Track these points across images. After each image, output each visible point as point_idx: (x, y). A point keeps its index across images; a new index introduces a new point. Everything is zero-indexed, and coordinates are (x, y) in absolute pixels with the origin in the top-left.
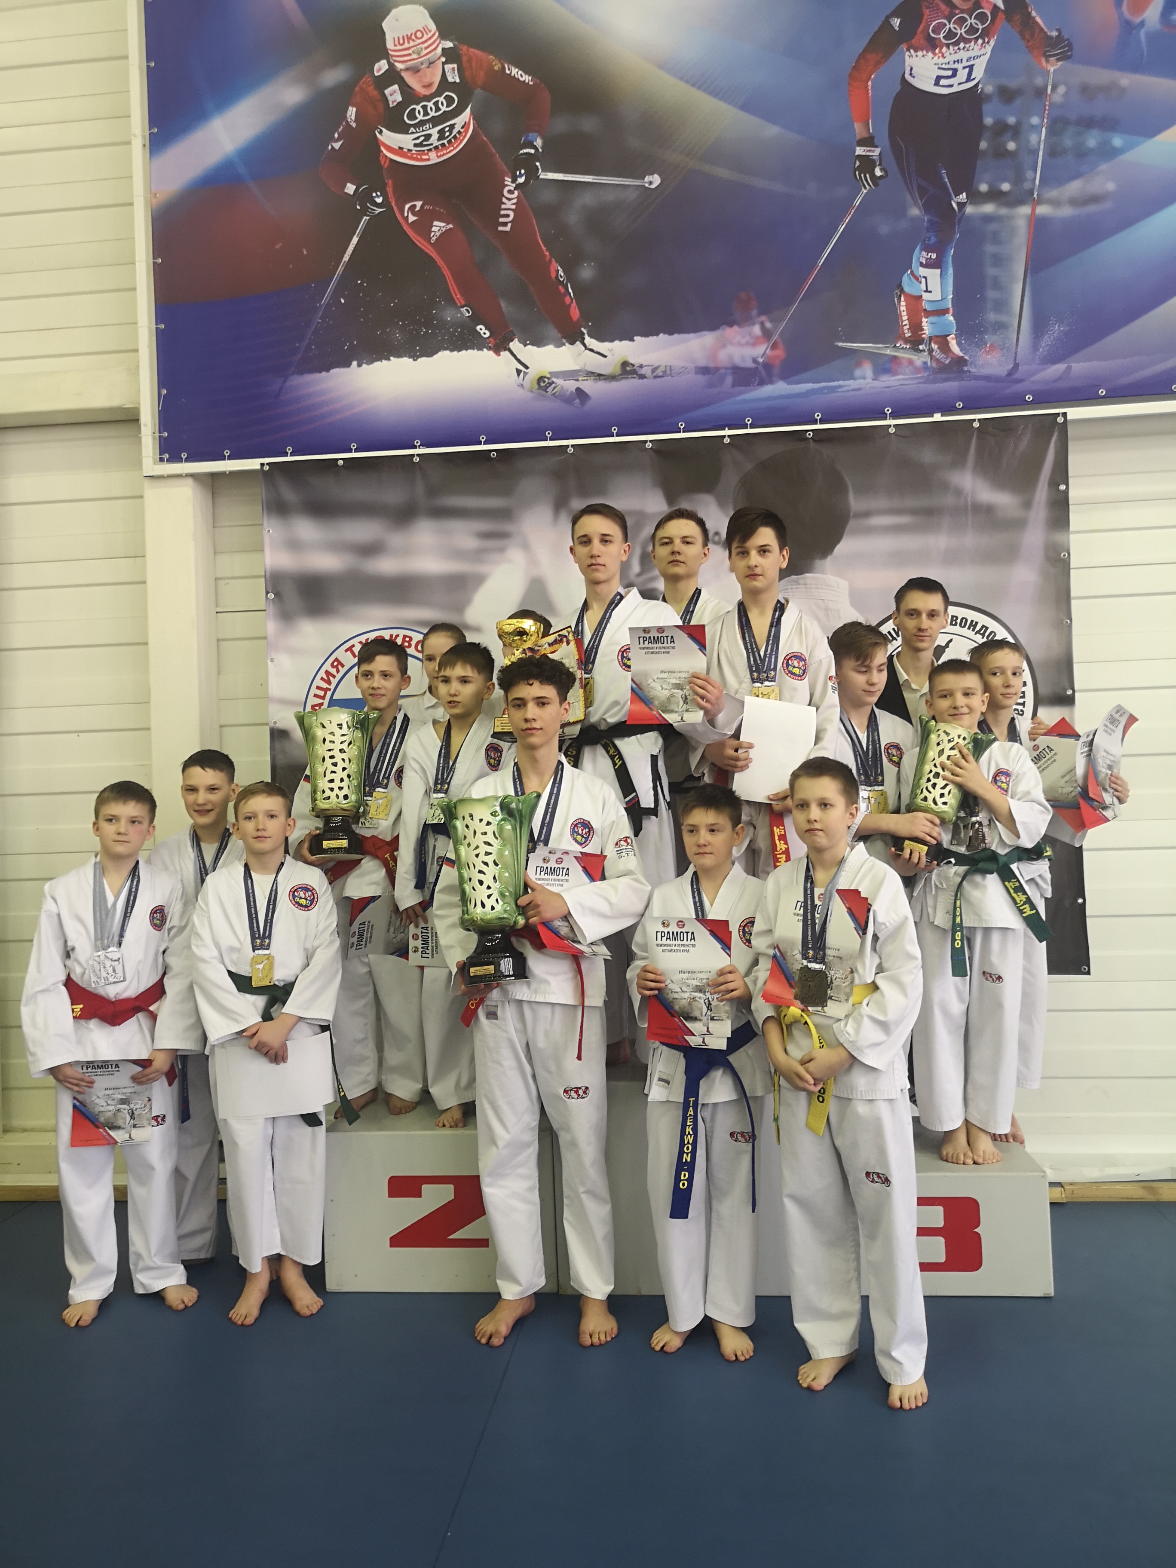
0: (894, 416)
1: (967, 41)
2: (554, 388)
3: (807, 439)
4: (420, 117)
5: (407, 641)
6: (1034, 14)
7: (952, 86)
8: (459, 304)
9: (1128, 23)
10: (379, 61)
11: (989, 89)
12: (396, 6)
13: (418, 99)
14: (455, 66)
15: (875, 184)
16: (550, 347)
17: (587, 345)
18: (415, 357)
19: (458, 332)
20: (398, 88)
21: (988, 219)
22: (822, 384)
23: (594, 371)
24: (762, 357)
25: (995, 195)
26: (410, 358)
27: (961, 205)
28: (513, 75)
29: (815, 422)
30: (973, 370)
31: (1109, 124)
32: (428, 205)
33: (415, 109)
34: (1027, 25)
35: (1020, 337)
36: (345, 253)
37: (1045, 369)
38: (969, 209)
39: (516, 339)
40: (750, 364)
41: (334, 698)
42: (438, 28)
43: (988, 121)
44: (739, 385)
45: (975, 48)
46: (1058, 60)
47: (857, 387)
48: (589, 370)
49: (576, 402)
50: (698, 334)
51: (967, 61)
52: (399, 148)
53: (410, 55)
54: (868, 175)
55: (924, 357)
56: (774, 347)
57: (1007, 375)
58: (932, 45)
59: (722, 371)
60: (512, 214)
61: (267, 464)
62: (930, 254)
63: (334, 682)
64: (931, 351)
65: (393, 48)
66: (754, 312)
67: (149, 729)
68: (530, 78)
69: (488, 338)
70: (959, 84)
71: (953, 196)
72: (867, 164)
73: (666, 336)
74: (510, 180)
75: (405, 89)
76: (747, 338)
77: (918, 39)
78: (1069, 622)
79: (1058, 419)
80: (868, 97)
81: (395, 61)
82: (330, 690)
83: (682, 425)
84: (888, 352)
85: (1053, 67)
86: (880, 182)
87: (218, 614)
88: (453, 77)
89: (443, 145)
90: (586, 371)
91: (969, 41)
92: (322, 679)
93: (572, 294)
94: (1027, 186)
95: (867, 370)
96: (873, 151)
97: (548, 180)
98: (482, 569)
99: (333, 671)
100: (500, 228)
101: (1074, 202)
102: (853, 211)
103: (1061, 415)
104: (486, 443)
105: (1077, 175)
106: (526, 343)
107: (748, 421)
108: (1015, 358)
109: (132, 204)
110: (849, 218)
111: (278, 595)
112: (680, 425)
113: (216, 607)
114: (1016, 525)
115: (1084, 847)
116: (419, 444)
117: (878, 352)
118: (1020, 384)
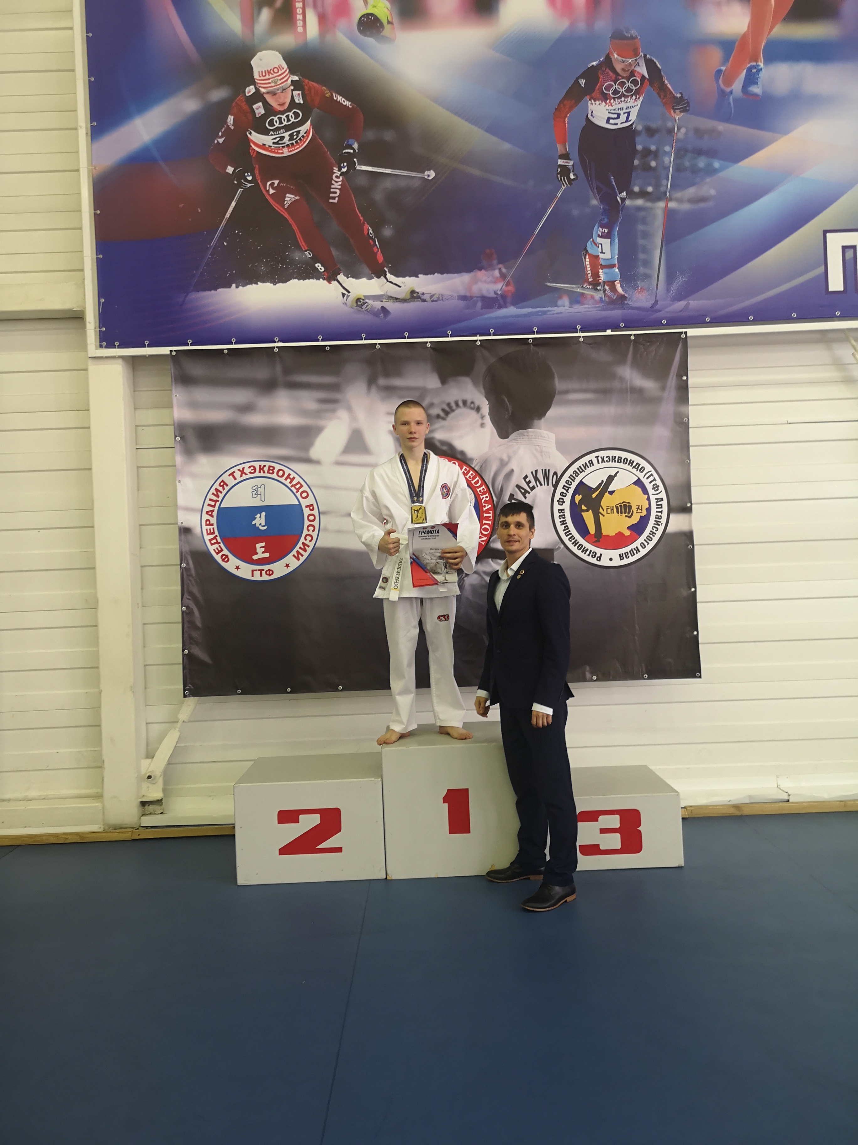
0: (582, 330)
1: (627, 97)
2: (367, 306)
3: (530, 343)
4: (277, 125)
5: (271, 470)
6: (666, 82)
7: (617, 124)
8: (304, 249)
10: (249, 86)
11: (640, 128)
12: (261, 51)
13: (276, 113)
14: (300, 92)
15: (570, 184)
16: (364, 280)
17: (388, 279)
18: (275, 283)
19: (303, 267)
21: (639, 209)
22: (538, 309)
23: (393, 296)
24: (500, 290)
25: (643, 194)
26: (271, 283)
27: (623, 200)
28: (338, 100)
29: (533, 333)
31: (711, 153)
33: (273, 119)
34: (662, 89)
35: (659, 282)
36: (226, 212)
37: (673, 304)
38: (628, 202)
39: (342, 274)
40: (492, 295)
41: (221, 506)
42: (289, 67)
43: (639, 147)
44: (485, 308)
46: (681, 112)
47: (560, 312)
49: (381, 315)
50: (459, 274)
51: (626, 109)
52: (263, 144)
53: (270, 83)
54: (565, 178)
55: (601, 294)
56: (508, 284)
57: (651, 307)
58: (605, 98)
60: (338, 192)
61: (175, 351)
62: (604, 229)
63: (221, 496)
64: (605, 290)
66: (495, 262)
67: (93, 527)
68: (350, 103)
72: (565, 171)
73: (439, 275)
74: (337, 169)
75: (266, 105)
76: (490, 279)
78: (688, 461)
79: (682, 336)
80: (566, 128)
81: (260, 87)
82: (218, 501)
83: (449, 333)
84: (579, 290)
87: (138, 450)
88: (299, 100)
89: (292, 144)
90: (387, 295)
91: (628, 97)
92: (213, 494)
94: (663, 189)
95: (565, 301)
96: (569, 163)
97: (362, 170)
99: (221, 489)
100: (331, 201)
101: (690, 201)
102: (557, 200)
103: (683, 333)
104: (322, 340)
105: (692, 185)
106: (349, 276)
107: (492, 331)
108: (656, 296)
109: (78, 171)
110: (554, 204)
111: (182, 438)
112: (448, 332)
113: (137, 444)
114: (656, 400)
115: (698, 600)
116: (278, 340)
117: (572, 290)
118: (659, 313)
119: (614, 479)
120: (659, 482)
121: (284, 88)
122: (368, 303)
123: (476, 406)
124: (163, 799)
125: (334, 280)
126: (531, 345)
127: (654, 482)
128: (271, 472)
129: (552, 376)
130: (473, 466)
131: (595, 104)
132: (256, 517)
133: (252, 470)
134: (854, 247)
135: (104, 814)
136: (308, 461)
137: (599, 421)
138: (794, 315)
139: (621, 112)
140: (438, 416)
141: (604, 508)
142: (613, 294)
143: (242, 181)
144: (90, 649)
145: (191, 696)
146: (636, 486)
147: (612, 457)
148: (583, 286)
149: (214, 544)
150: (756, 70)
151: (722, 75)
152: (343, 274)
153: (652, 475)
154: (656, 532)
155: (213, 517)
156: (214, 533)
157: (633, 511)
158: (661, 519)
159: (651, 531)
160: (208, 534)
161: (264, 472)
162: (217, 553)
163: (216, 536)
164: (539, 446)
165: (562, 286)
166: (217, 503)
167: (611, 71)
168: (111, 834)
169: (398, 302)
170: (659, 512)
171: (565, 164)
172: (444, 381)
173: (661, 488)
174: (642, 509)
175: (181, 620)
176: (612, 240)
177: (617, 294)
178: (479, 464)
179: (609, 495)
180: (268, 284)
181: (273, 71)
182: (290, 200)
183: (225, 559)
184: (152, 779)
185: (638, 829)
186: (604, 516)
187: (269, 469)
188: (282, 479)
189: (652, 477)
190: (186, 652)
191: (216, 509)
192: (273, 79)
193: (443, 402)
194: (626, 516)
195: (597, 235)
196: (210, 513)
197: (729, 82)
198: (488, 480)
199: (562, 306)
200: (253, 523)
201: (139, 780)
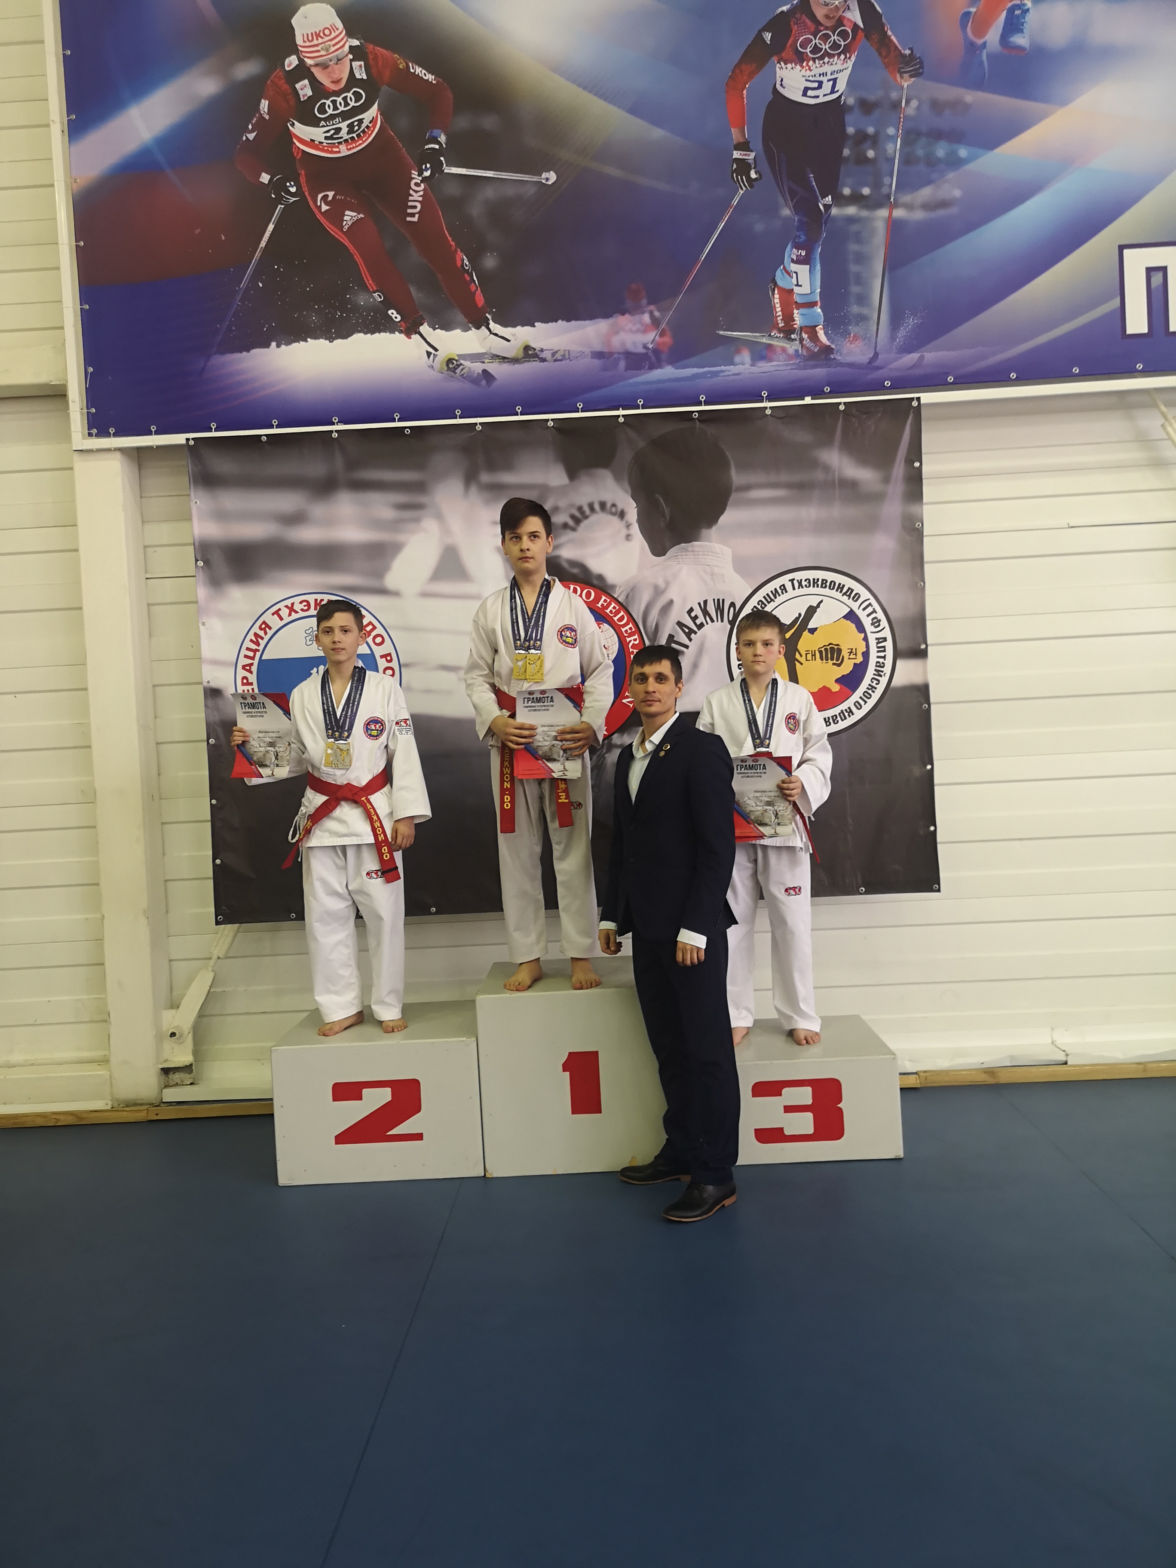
0: (770, 399)
1: (831, 56)
2: (462, 369)
3: (695, 419)
4: (330, 112)
6: (889, 33)
7: (818, 97)
8: (372, 290)
9: (972, 44)
10: (290, 56)
11: (851, 101)
12: (304, 5)
13: (328, 94)
14: (362, 63)
15: (751, 186)
16: (458, 332)
17: (492, 330)
18: (331, 340)
19: (370, 316)
20: (308, 83)
21: (851, 220)
22: (706, 369)
23: (499, 354)
24: (651, 344)
25: (856, 199)
26: (326, 339)
27: (827, 207)
28: (417, 73)
29: (700, 404)
30: (839, 358)
31: (956, 137)
33: (325, 103)
34: (884, 43)
35: (880, 327)
36: (261, 239)
37: (900, 358)
38: (834, 211)
39: (426, 323)
40: (640, 350)
41: (263, 658)
43: (850, 130)
45: (838, 63)
46: (911, 76)
48: (494, 353)
49: (482, 383)
50: (593, 321)
51: (831, 74)
52: (311, 140)
54: (744, 177)
55: (796, 345)
56: (662, 334)
57: (868, 363)
58: (800, 59)
59: (616, 355)
61: (193, 439)
62: (800, 251)
63: (263, 643)
65: (302, 44)
66: (644, 301)
67: (86, 689)
68: (433, 77)
69: (399, 322)
70: (825, 95)
71: (820, 199)
72: (743, 167)
73: (564, 322)
74: (417, 173)
75: (315, 83)
77: (788, 53)
78: (922, 584)
79: (913, 403)
82: (258, 651)
83: (580, 406)
84: (764, 340)
85: (906, 83)
87: (148, 580)
88: (360, 74)
91: (834, 56)
92: (251, 641)
93: (477, 282)
95: (745, 356)
96: (749, 155)
98: (400, 537)
99: (261, 633)
100: (409, 219)
101: (926, 206)
102: (731, 210)
103: (915, 399)
104: (400, 420)
105: (929, 182)
106: (437, 326)
107: (640, 402)
108: (876, 347)
109: (53, 186)
110: (727, 216)
111: (207, 562)
112: (578, 404)
113: (146, 573)
114: (877, 498)
115: (936, 782)
116: (337, 421)
117: (757, 340)
118: (880, 371)
120: (880, 615)
121: (340, 57)
123: (619, 510)
124: (194, 1065)
125: (415, 334)
127: (874, 615)
129: (726, 466)
130: (616, 596)
131: (786, 68)
133: (305, 606)
134: (1164, 269)
135: (111, 1084)
136: (383, 591)
137: (794, 528)
138: (1076, 370)
139: (824, 79)
140: (565, 526)
141: (802, 653)
143: (283, 193)
144: (87, 859)
145: (226, 923)
146: (848, 621)
147: (814, 579)
148: (770, 335)
150: (1021, 11)
151: (971, 21)
153: (870, 604)
154: (876, 686)
155: (251, 673)
157: (843, 657)
158: (883, 667)
159: (869, 685)
165: (740, 335)
166: (257, 653)
167: (808, 18)
168: (120, 1113)
169: (506, 362)
171: (744, 157)
172: (572, 474)
173: (884, 623)
174: (856, 654)
175: (209, 818)
180: (322, 341)
181: (324, 34)
182: (350, 220)
184: (176, 1037)
185: (839, 1106)
186: (802, 664)
189: (870, 607)
190: (218, 861)
192: (323, 45)
193: (572, 505)
194: (834, 664)
195: (790, 260)
196: (248, 668)
197: (981, 31)
198: (638, 616)
199: (739, 364)
201: (159, 1038)
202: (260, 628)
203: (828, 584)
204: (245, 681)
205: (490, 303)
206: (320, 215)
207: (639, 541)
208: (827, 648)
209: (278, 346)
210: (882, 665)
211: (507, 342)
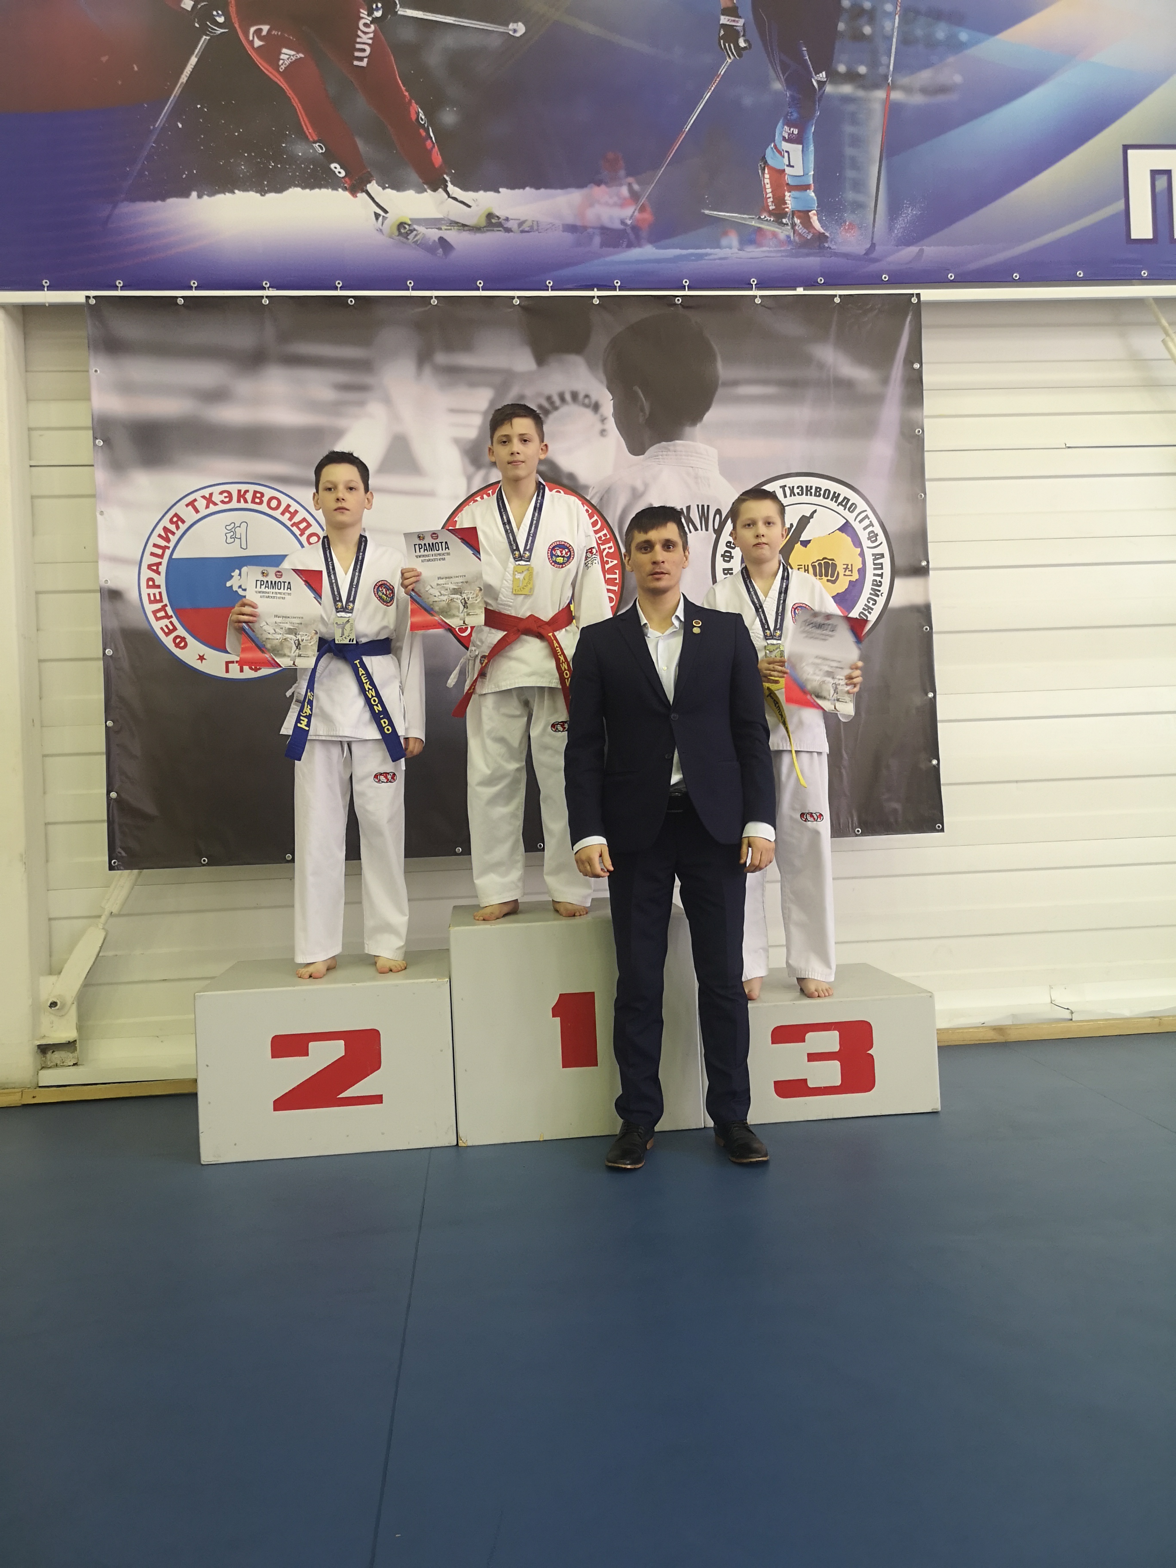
0: (759, 287)
2: (416, 235)
5: (258, 498)
8: (311, 139)
15: (740, 55)
16: (410, 193)
17: (450, 193)
18: (263, 192)
19: (310, 168)
21: (847, 99)
22: (691, 251)
25: (852, 77)
26: (257, 192)
29: (683, 288)
31: (956, 18)
32: (276, 30)
35: (877, 216)
36: (182, 73)
37: (899, 251)
38: (829, 89)
40: (617, 225)
41: (173, 557)
47: (724, 256)
50: (565, 190)
54: (732, 45)
56: (642, 209)
57: (865, 254)
60: (368, 49)
61: (94, 297)
62: (792, 129)
63: (174, 539)
66: (622, 173)
69: (343, 178)
71: (813, 73)
72: (731, 34)
73: (532, 190)
74: (366, 13)
78: (923, 495)
79: (913, 300)
82: (168, 548)
83: (550, 283)
84: (753, 223)
86: (744, 53)
87: (32, 468)
90: (449, 219)
92: (160, 536)
94: (882, 70)
95: (733, 239)
96: (737, 22)
97: (407, 16)
99: (173, 527)
100: (356, 63)
101: (924, 91)
102: (718, 80)
103: (915, 295)
104: (342, 288)
105: (927, 65)
107: (617, 284)
108: (873, 237)
110: (714, 86)
111: (107, 441)
112: (547, 282)
113: (30, 459)
114: (875, 400)
115: (939, 711)
116: (268, 285)
117: (743, 222)
118: (877, 264)
119: (809, 522)
120: (877, 529)
122: (416, 230)
123: (593, 401)
124: (77, 1041)
126: (680, 306)
127: (870, 529)
128: (257, 500)
129: (709, 356)
132: (232, 574)
133: (225, 497)
134: (1168, 173)
137: (785, 429)
138: (1080, 274)
142: (807, 232)
143: (208, 23)
145: (122, 868)
146: (844, 534)
147: (807, 487)
148: (760, 217)
149: (162, 618)
152: (377, 183)
153: (867, 517)
154: (872, 607)
155: (159, 573)
156: (161, 601)
157: (838, 572)
158: (880, 586)
160: (151, 602)
161: (246, 501)
162: (167, 634)
163: (166, 605)
164: (692, 467)
165: (729, 216)
166: (167, 550)
169: (467, 230)
170: (878, 575)
172: (541, 359)
173: (881, 538)
174: (851, 571)
175: (104, 745)
176: (805, 146)
177: (812, 230)
178: (598, 495)
179: (801, 546)
180: (252, 194)
182: (288, 59)
183: (181, 642)
184: (57, 1007)
185: (869, 1052)
187: (254, 497)
188: (277, 514)
189: (867, 519)
190: (113, 795)
191: (165, 561)
193: (539, 395)
194: (828, 581)
196: (155, 568)
198: (613, 521)
199: (725, 248)
200: (228, 584)
201: (36, 1010)
202: (171, 521)
203: (822, 492)
204: (151, 583)
205: (448, 162)
206: (252, 51)
207: (615, 437)
208: (821, 563)
209: (200, 196)
210: (880, 584)
211: (469, 209)
